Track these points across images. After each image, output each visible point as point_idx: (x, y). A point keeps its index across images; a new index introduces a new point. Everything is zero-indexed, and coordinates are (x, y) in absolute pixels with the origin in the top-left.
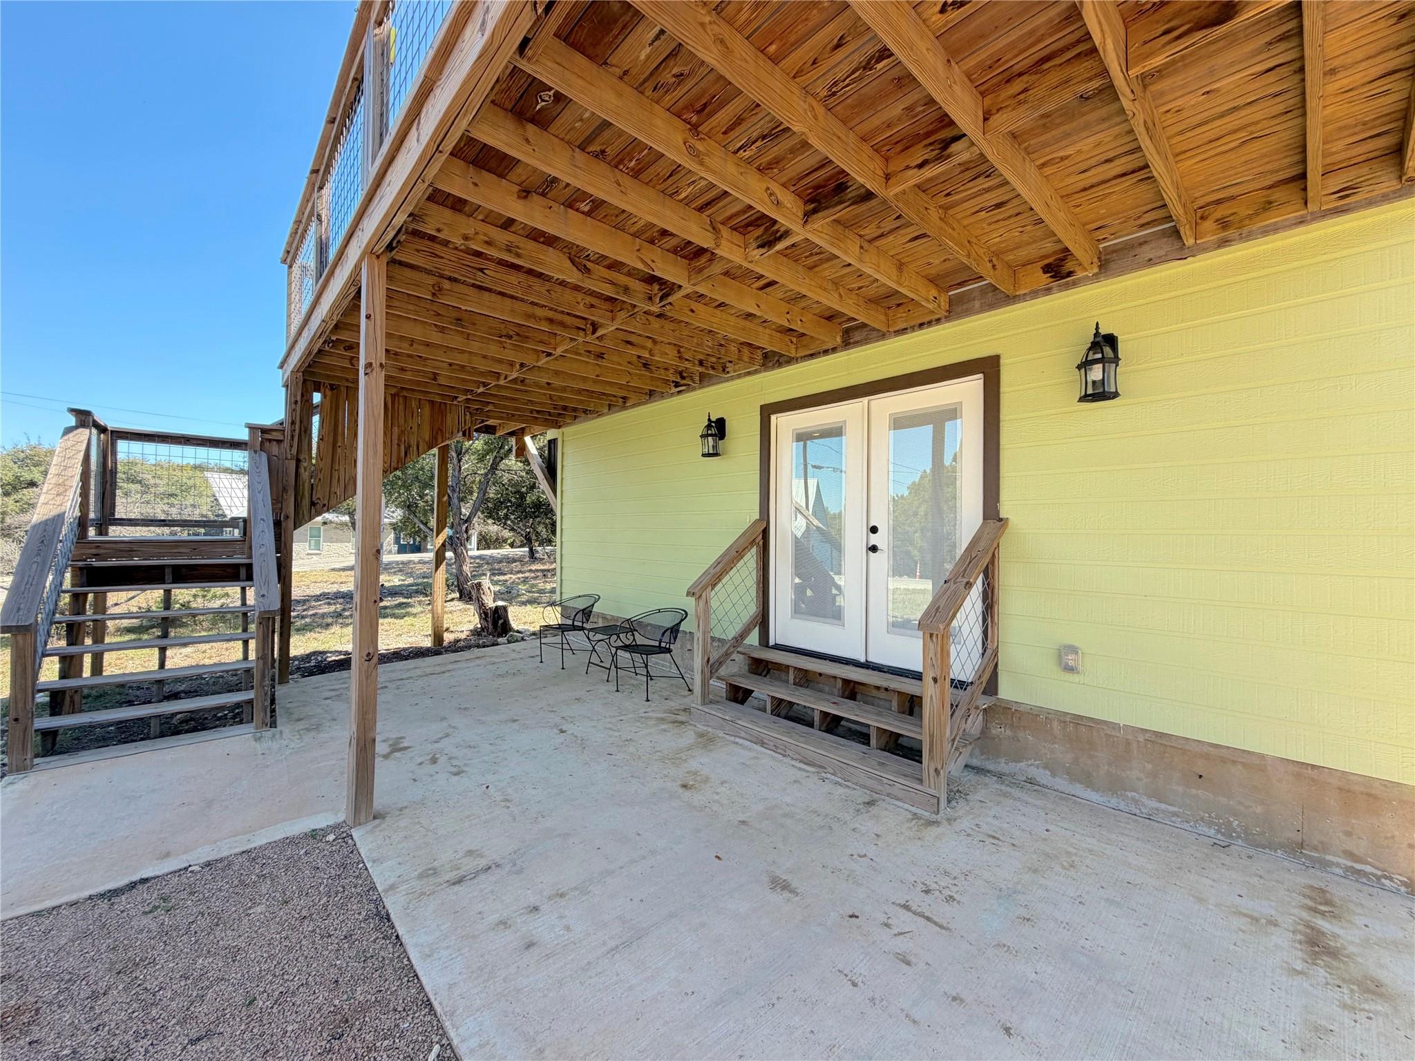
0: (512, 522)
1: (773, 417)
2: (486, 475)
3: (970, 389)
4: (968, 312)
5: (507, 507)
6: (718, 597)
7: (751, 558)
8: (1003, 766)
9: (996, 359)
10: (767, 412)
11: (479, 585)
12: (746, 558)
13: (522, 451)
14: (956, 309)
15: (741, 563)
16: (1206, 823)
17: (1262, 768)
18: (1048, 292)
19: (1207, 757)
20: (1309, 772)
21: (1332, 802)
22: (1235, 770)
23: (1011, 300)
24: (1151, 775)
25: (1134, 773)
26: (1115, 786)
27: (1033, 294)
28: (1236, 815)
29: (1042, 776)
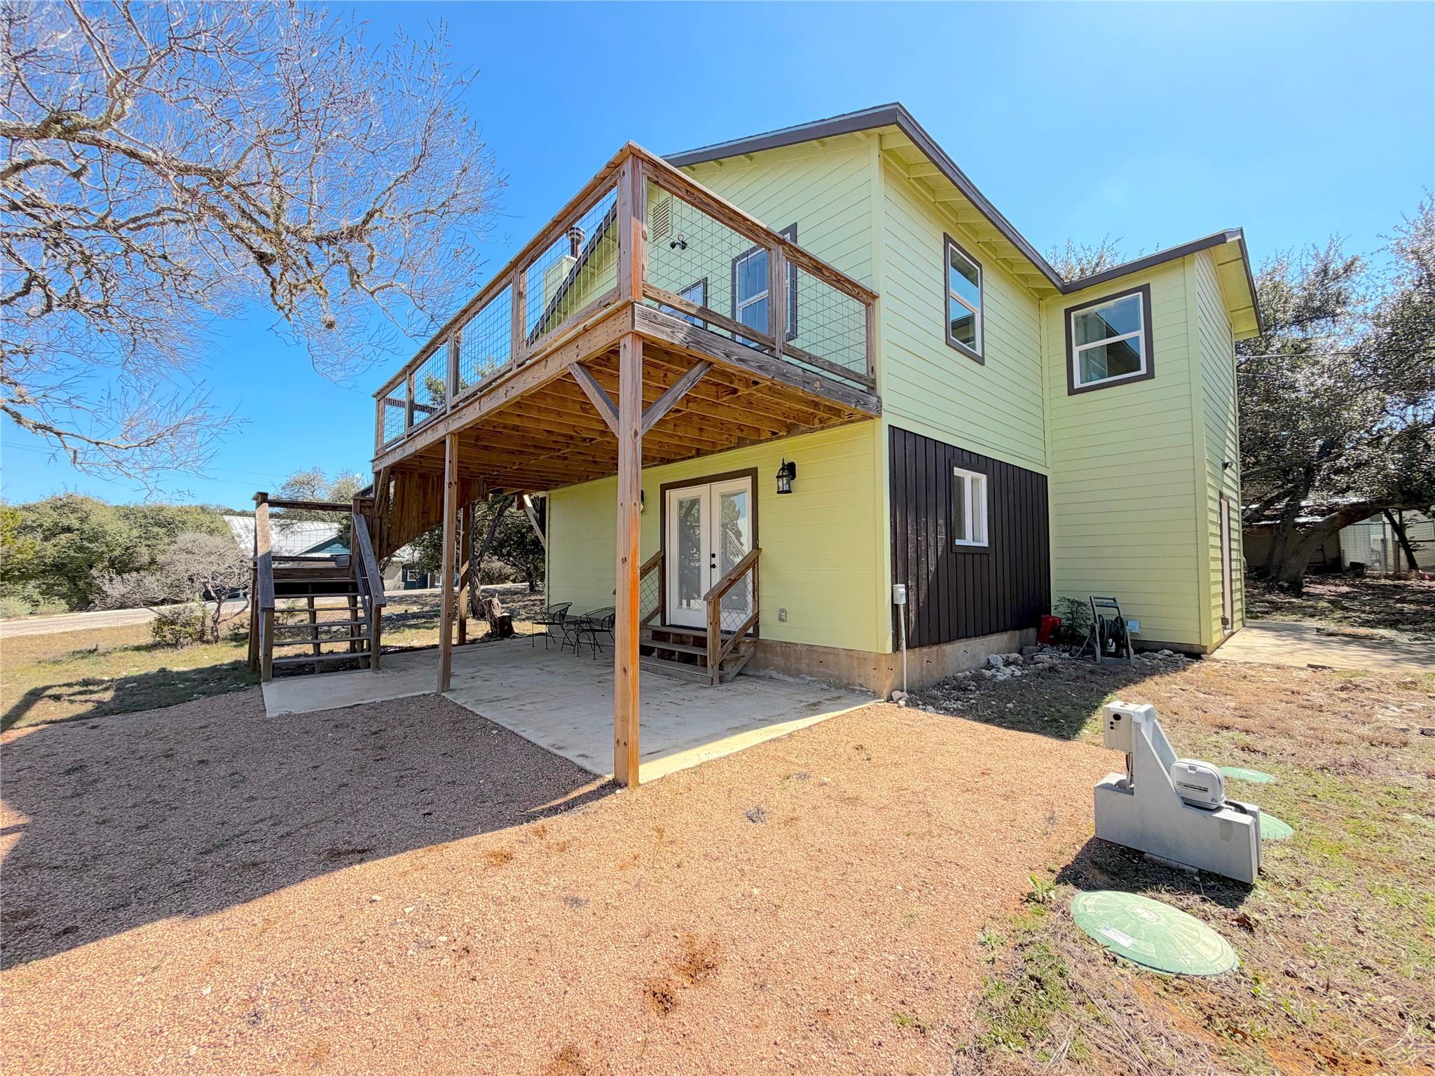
0: (514, 558)
1: (667, 492)
2: (493, 520)
3: (746, 482)
4: (745, 445)
5: (510, 545)
7: (656, 572)
8: (761, 673)
9: (756, 469)
10: (665, 488)
11: (490, 602)
12: (653, 572)
13: (522, 505)
14: (741, 443)
15: (647, 576)
16: (824, 682)
17: (838, 654)
18: (771, 440)
19: (823, 653)
20: (850, 653)
21: (855, 664)
22: (831, 657)
23: (760, 442)
24: (808, 665)
25: (803, 665)
26: (797, 674)
27: (767, 440)
28: (832, 676)
29: (774, 674)
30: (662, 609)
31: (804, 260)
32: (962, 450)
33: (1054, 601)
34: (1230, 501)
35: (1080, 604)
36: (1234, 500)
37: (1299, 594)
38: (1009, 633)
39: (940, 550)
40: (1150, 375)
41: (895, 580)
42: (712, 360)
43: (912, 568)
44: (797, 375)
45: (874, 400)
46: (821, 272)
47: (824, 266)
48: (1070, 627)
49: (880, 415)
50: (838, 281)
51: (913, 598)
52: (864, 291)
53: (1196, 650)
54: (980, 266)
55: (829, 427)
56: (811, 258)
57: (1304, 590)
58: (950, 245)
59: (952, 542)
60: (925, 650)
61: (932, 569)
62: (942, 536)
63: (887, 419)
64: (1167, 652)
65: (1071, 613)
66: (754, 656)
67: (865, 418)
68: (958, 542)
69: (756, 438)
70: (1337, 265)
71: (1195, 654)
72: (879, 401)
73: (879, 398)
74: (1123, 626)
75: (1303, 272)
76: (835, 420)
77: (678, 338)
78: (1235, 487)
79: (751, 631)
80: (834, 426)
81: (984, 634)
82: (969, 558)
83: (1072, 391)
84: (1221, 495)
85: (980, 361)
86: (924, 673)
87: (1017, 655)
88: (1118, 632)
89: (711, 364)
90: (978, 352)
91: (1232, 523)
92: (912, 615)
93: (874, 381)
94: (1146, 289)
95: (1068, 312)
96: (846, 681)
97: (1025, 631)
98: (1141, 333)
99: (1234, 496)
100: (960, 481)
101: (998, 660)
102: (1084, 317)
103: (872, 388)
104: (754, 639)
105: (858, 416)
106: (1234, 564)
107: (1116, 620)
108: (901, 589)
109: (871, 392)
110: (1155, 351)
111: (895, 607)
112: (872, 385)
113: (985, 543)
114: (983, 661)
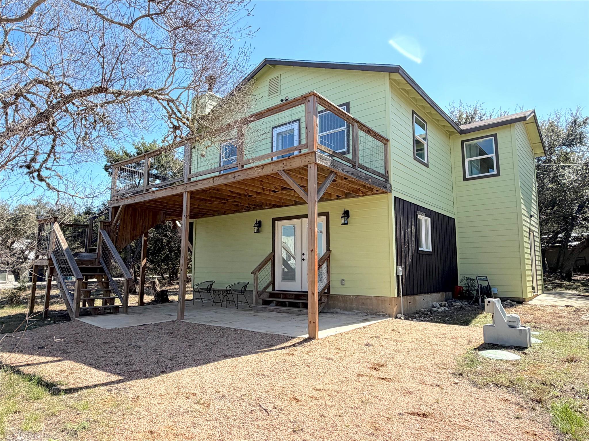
1: (276, 222)
3: (323, 219)
6: (260, 274)
7: (269, 264)
9: (328, 213)
10: (275, 220)
11: (155, 282)
12: (268, 263)
13: (175, 226)
15: (267, 265)
16: (365, 313)
17: (372, 299)
18: (337, 199)
19: (364, 299)
20: (377, 298)
21: (380, 303)
22: (368, 300)
23: (331, 200)
24: (357, 305)
25: (354, 305)
26: (351, 309)
27: (335, 199)
28: (369, 309)
29: (338, 311)
30: (273, 283)
31: (364, 128)
32: (421, 207)
33: (460, 278)
34: (535, 233)
35: (471, 279)
36: (536, 232)
37: (570, 280)
38: (441, 293)
39: (413, 252)
40: (498, 174)
41: (397, 265)
42: (337, 172)
43: (403, 260)
44: (364, 177)
45: (389, 185)
46: (370, 132)
47: (371, 130)
48: (467, 290)
49: (391, 192)
50: (375, 135)
51: (404, 273)
52: (384, 139)
53: (521, 301)
54: (426, 122)
55: (366, 195)
56: (367, 127)
57: (573, 278)
58: (415, 115)
59: (418, 249)
60: (409, 297)
61: (410, 260)
62: (414, 246)
63: (394, 194)
64: (509, 301)
65: (468, 284)
66: (328, 302)
67: (384, 193)
68: (420, 249)
69: (330, 198)
70: (580, 120)
71: (520, 302)
72: (391, 186)
73: (390, 184)
74: (490, 289)
75: (566, 121)
76: (370, 192)
77: (328, 165)
78: (537, 226)
79: (326, 291)
80: (369, 195)
81: (431, 292)
82: (424, 256)
83: (465, 179)
84: (530, 229)
85: (427, 165)
86: (408, 308)
87: (446, 302)
88: (488, 291)
89: (336, 173)
90: (426, 162)
91: (536, 243)
92: (404, 281)
93: (388, 177)
94: (495, 136)
95: (463, 142)
96: (376, 311)
97: (447, 293)
98: (493, 155)
99: (537, 230)
100: (420, 220)
101: (437, 304)
102: (470, 145)
103: (387, 180)
104: (328, 295)
105: (381, 192)
106: (537, 262)
107: (487, 286)
108: (400, 268)
109: (387, 182)
110: (500, 164)
111: (398, 276)
112: (387, 179)
113: (430, 250)
114: (431, 305)
